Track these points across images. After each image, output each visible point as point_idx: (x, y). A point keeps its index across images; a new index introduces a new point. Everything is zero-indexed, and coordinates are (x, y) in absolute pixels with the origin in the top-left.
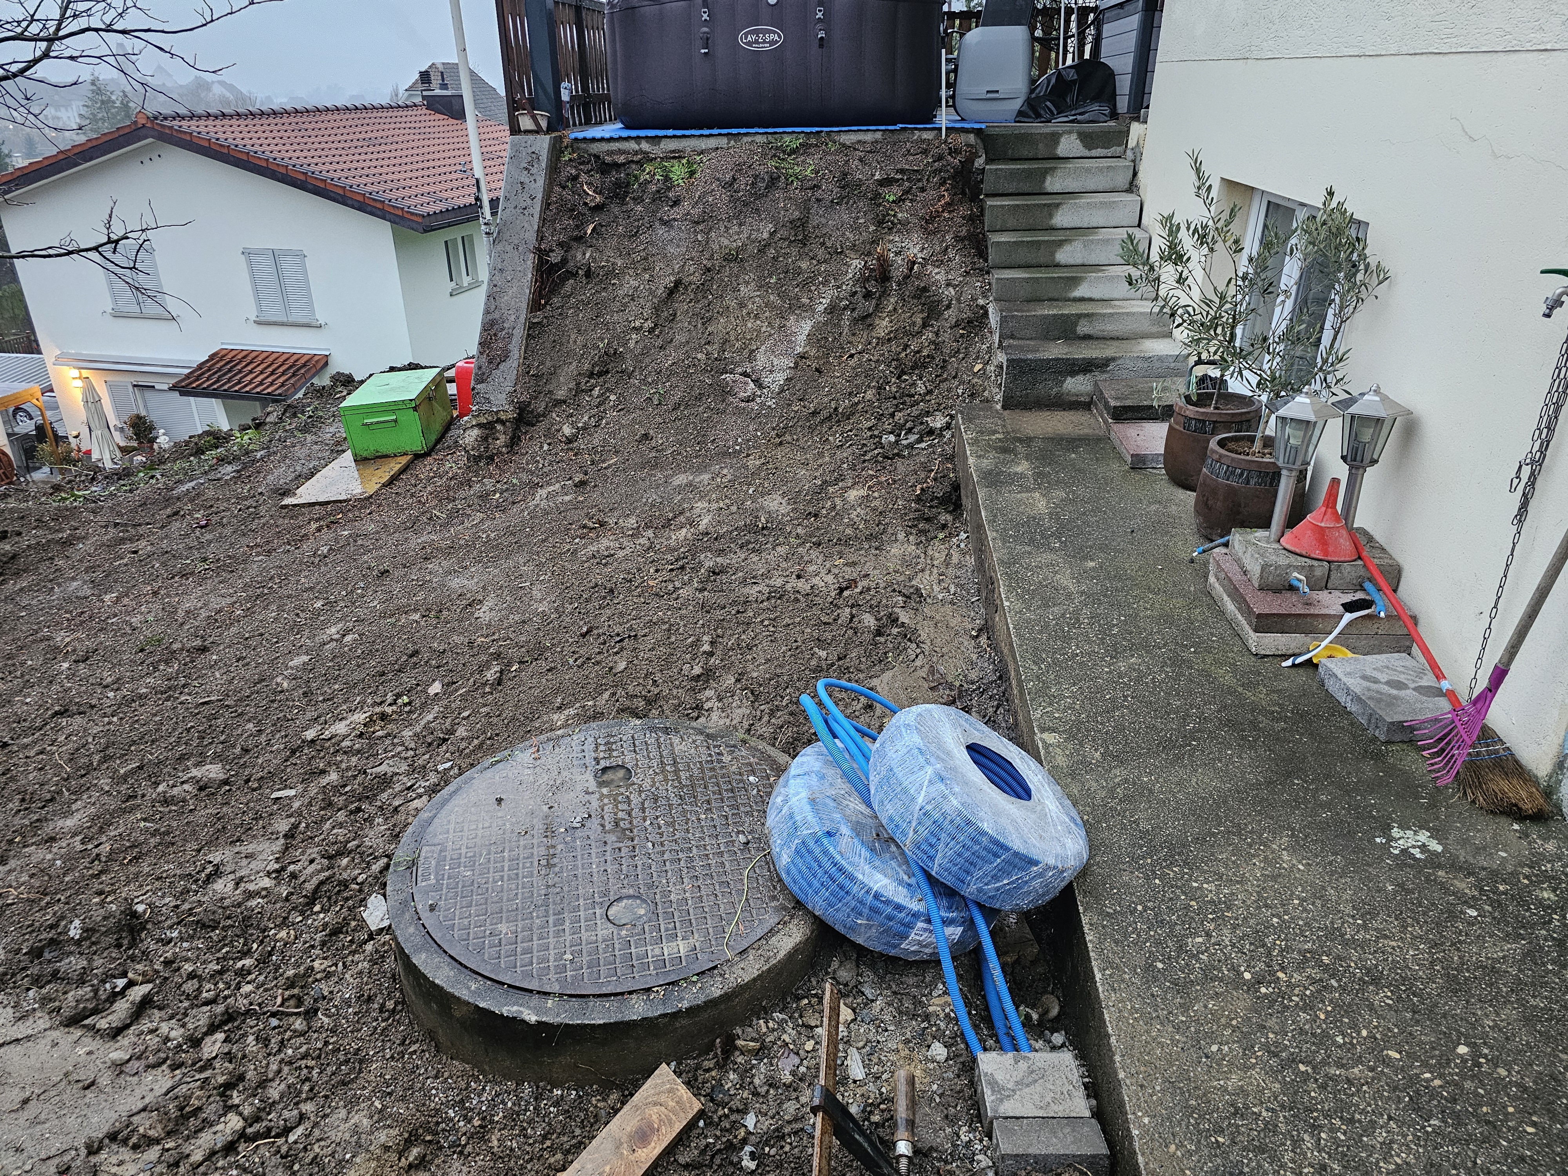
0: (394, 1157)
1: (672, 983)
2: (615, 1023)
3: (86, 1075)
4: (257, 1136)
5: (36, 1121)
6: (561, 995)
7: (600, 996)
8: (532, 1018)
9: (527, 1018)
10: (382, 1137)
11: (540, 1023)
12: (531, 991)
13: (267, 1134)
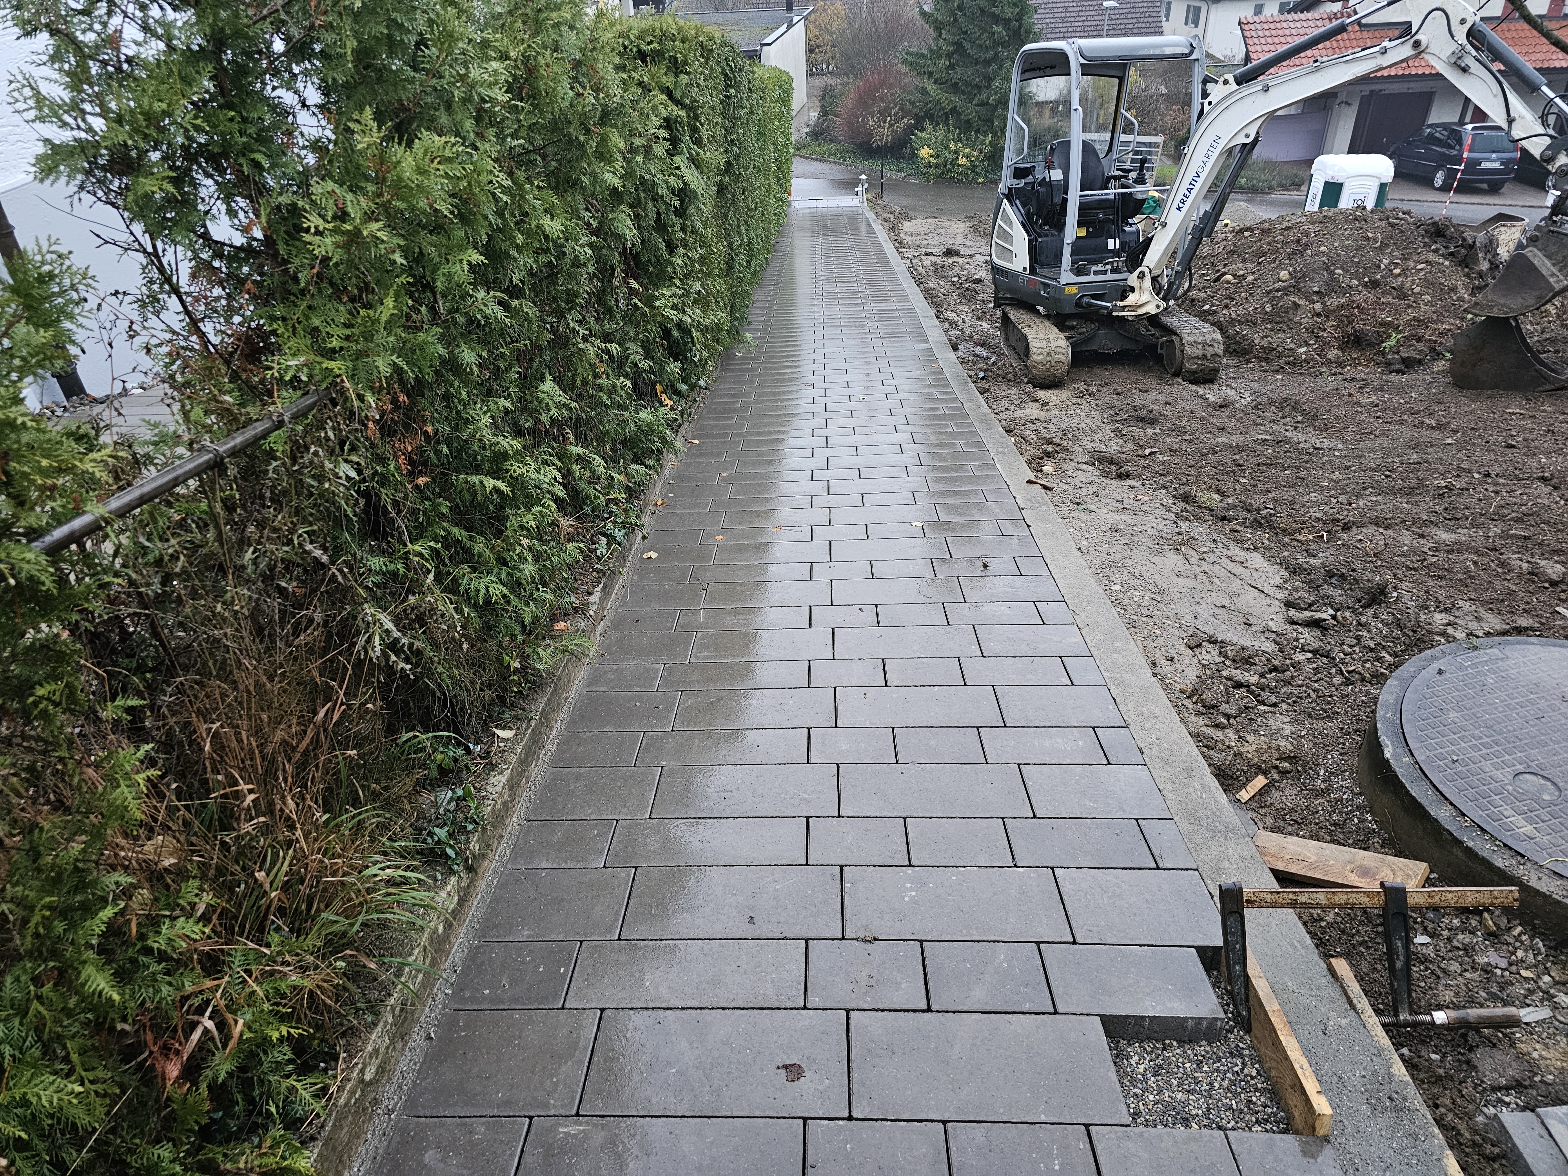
0: (1276, 755)
1: (1482, 829)
2: (1419, 804)
3: (1252, 620)
4: (1252, 693)
5: (1215, 616)
6: (1417, 763)
7: (1434, 786)
8: (1388, 755)
9: (1386, 752)
10: (1283, 743)
11: (1388, 761)
12: (1408, 745)
13: (1257, 696)
